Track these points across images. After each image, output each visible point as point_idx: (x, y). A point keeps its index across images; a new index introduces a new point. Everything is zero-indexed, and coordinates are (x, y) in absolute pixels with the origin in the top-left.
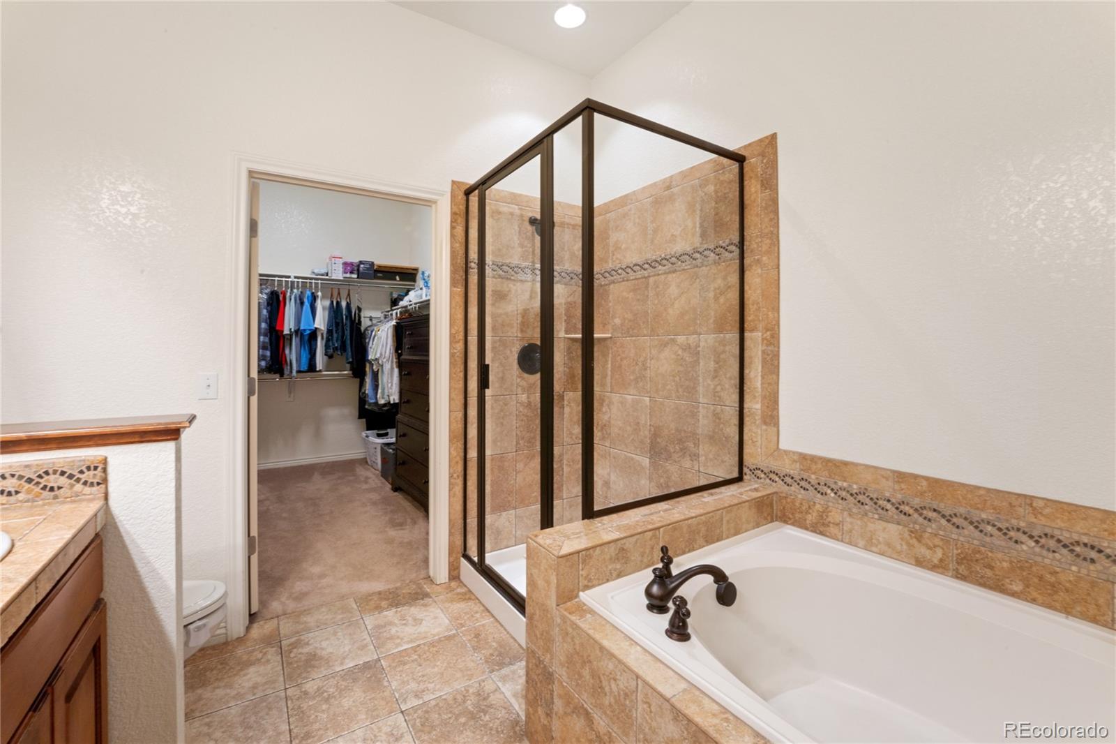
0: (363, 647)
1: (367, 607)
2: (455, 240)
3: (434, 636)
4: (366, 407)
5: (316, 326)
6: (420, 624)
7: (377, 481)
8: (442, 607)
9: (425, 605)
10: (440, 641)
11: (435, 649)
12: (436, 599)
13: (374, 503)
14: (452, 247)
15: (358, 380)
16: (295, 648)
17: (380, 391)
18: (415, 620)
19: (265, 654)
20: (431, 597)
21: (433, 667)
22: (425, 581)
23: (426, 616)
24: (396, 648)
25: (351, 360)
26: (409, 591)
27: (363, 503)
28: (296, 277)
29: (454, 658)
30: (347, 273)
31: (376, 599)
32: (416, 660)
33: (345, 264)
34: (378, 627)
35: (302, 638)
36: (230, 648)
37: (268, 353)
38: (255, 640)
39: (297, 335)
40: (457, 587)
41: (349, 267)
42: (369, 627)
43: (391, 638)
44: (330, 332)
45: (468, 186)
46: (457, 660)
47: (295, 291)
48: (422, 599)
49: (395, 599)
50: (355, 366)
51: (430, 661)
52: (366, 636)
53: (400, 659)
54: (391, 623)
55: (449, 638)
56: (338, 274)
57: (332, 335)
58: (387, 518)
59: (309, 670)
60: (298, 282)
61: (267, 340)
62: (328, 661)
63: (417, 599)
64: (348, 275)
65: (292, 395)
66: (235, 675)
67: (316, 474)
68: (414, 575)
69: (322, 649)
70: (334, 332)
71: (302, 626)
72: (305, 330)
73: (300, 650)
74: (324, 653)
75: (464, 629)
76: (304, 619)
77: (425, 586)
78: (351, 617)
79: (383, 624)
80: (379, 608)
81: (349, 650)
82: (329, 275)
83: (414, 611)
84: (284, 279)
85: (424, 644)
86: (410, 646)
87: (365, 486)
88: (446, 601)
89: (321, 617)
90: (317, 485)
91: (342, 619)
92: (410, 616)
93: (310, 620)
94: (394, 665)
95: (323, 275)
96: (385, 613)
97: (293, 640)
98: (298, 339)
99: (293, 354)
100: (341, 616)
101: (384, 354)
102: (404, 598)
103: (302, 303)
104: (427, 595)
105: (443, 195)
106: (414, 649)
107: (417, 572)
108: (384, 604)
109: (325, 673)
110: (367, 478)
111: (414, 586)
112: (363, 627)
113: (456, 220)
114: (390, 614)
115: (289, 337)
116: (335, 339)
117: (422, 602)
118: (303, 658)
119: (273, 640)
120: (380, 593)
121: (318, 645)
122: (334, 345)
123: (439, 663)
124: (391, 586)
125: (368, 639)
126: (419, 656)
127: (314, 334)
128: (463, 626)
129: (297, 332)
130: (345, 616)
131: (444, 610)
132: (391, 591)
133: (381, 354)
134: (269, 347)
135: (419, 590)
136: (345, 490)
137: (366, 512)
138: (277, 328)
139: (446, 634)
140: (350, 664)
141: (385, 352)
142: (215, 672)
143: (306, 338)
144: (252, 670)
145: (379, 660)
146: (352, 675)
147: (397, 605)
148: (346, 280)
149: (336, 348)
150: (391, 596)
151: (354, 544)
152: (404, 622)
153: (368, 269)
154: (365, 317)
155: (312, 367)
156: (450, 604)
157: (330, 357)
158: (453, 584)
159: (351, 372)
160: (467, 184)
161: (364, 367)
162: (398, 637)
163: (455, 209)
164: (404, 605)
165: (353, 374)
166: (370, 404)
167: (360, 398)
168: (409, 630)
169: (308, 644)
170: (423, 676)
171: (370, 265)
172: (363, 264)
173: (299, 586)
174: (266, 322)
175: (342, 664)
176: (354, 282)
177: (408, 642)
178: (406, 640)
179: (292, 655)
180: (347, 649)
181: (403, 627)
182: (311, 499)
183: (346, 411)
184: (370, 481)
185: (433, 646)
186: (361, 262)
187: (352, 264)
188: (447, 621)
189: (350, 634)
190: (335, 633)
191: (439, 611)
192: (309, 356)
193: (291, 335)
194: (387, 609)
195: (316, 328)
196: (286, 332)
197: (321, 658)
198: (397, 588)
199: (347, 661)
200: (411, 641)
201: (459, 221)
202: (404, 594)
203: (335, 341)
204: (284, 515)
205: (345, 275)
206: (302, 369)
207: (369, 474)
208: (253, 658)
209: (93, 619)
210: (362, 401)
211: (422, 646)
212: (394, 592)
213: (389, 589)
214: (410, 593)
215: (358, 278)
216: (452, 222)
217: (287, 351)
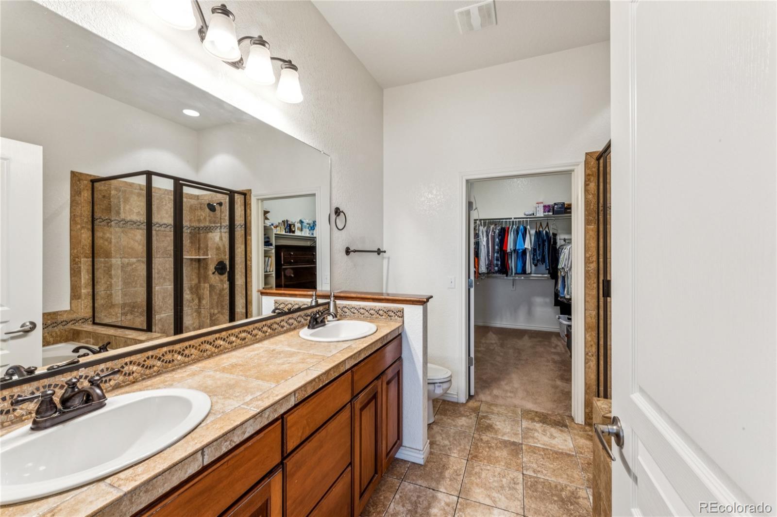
0: (516, 434)
1: (526, 416)
2: (588, 193)
3: (560, 449)
4: (559, 299)
5: (525, 247)
6: (554, 439)
7: (563, 349)
8: (572, 437)
9: (562, 431)
10: (562, 453)
11: (556, 455)
12: (571, 431)
13: (555, 362)
14: (586, 198)
15: (554, 281)
16: (484, 418)
17: (566, 289)
18: (551, 435)
19: (471, 415)
20: (568, 428)
21: (551, 464)
22: (568, 418)
23: (559, 437)
24: (534, 443)
25: (548, 268)
26: (555, 419)
27: (548, 360)
28: (515, 218)
29: (566, 466)
30: (546, 212)
31: (533, 414)
32: (542, 455)
33: (545, 206)
34: (528, 429)
35: (489, 415)
36: (458, 405)
37: (499, 263)
38: (469, 407)
39: (515, 252)
40: (590, 431)
41: (547, 208)
42: (523, 426)
43: (533, 437)
44: (534, 250)
45: (599, 153)
46: (567, 469)
47: (514, 226)
48: (562, 427)
49: (544, 419)
50: (551, 272)
51: (550, 460)
52: (520, 429)
53: (534, 450)
54: (536, 430)
55: (569, 455)
56: (541, 214)
57: (536, 252)
58: (560, 373)
59: (487, 431)
60: (516, 221)
61: (499, 255)
62: (496, 432)
63: (558, 425)
64: (546, 214)
65: (514, 287)
66: (457, 417)
67: (526, 335)
68: (562, 411)
69: (496, 425)
70: (538, 250)
71: (491, 410)
72: (519, 249)
73: (486, 421)
74: (496, 427)
75: (581, 455)
76: (493, 407)
77: (567, 421)
78: (516, 417)
79: (531, 428)
80: (533, 420)
81: (509, 432)
82: (535, 215)
83: (553, 431)
84: (508, 220)
85: (551, 450)
86: (542, 446)
87: (553, 350)
88: (577, 435)
89: (501, 410)
90: (526, 342)
91: (510, 416)
92: (549, 432)
93: (496, 410)
94: (529, 450)
95: (531, 215)
96: (535, 424)
97: (484, 414)
98: (516, 255)
99: (512, 263)
100: (511, 414)
101: (567, 264)
102: (550, 421)
103: (518, 233)
104: (566, 426)
105: (578, 165)
106: (544, 450)
107: (565, 410)
108: (537, 419)
109: (493, 436)
110: (557, 346)
111: (560, 418)
112: (520, 425)
113: (589, 180)
114: (538, 426)
115: (510, 253)
116: (538, 254)
117: (561, 428)
118: (486, 425)
119: (476, 410)
120: (537, 412)
121: (494, 422)
122: (537, 258)
123: (555, 464)
124: (545, 412)
125: (520, 431)
126: (545, 454)
127: (524, 252)
128: (582, 454)
129: (515, 250)
130: (513, 415)
131: (573, 439)
132: (544, 414)
133: (565, 265)
134: (500, 260)
135: (562, 421)
136: (540, 349)
137: (547, 366)
138: (504, 249)
139: (568, 452)
140: (506, 438)
141: (568, 264)
142: (450, 412)
143: (520, 254)
144: (464, 418)
145: (522, 444)
146: (506, 444)
147: (544, 423)
148: (545, 217)
149: (539, 260)
150: (542, 417)
151: (532, 381)
152: (544, 433)
153: (560, 208)
154: (560, 239)
155: (524, 272)
156: (579, 438)
157: (536, 265)
158: (587, 428)
159: (549, 275)
160: (598, 152)
161: (557, 273)
162: (537, 439)
163: (589, 172)
164: (548, 424)
165: (551, 276)
166: (561, 297)
167: (555, 293)
168: (545, 439)
169: (490, 419)
170: (543, 465)
171: (562, 205)
172: (557, 205)
173: (496, 392)
174: (498, 245)
175: (502, 436)
176: (552, 217)
177: (542, 444)
178: (541, 442)
179: (482, 421)
180: (507, 431)
181: (542, 436)
182: (518, 349)
183: (548, 300)
184: (558, 348)
185: (556, 454)
186: (555, 204)
187: (549, 206)
188: (572, 446)
189: (512, 425)
190: (505, 421)
191: (570, 438)
192: (522, 265)
193: (512, 253)
194: (537, 422)
195: (526, 248)
196: (509, 250)
197: (494, 428)
198: (548, 414)
199: (505, 436)
200: (544, 445)
201: (592, 179)
202: (551, 419)
203: (538, 256)
204: (501, 354)
205: (544, 214)
206: (518, 272)
207: (559, 344)
208: (465, 414)
209: (397, 363)
210: (557, 295)
211: (550, 451)
212: (545, 415)
213: (543, 413)
214: (555, 420)
215: (553, 214)
216: (585, 181)
217: (510, 262)
